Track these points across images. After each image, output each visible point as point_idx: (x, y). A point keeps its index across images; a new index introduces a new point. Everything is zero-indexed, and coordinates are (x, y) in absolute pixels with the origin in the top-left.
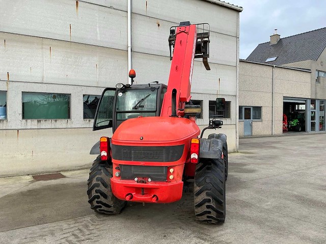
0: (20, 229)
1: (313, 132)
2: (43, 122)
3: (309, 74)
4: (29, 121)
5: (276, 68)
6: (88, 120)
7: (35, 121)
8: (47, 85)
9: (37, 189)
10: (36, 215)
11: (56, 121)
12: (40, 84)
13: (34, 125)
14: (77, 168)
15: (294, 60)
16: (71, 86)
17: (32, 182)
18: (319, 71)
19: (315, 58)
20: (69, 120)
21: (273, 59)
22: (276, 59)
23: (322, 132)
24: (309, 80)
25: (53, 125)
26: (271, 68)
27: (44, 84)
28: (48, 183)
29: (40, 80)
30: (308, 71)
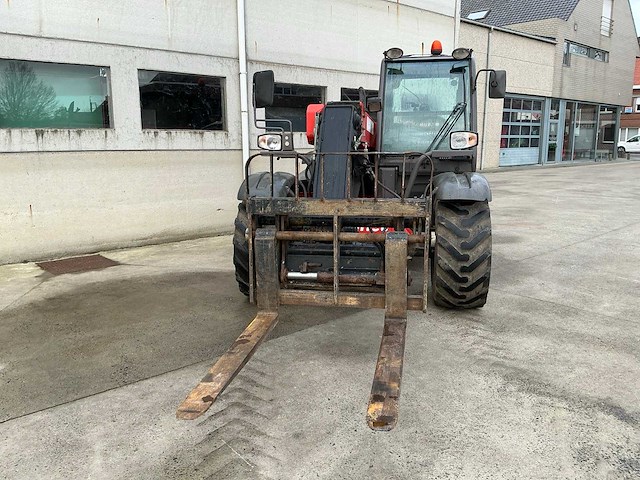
0: (86, 401)
1: (551, 163)
2: (48, 134)
3: (551, 47)
4: (16, 132)
5: (495, 33)
6: (153, 131)
7: (31, 134)
8: (53, 42)
9: (65, 294)
10: (105, 360)
11: (79, 133)
12: (34, 39)
13: (30, 143)
14: (135, 243)
15: (524, 18)
16: (108, 47)
17: (44, 278)
18: (569, 42)
19: (565, 14)
20: (109, 131)
21: (482, 15)
22: (486, 16)
23: (566, 163)
24: (550, 60)
25: (73, 142)
26: (486, 31)
27: (44, 41)
28: (85, 278)
29: (32, 30)
30: (550, 41)
